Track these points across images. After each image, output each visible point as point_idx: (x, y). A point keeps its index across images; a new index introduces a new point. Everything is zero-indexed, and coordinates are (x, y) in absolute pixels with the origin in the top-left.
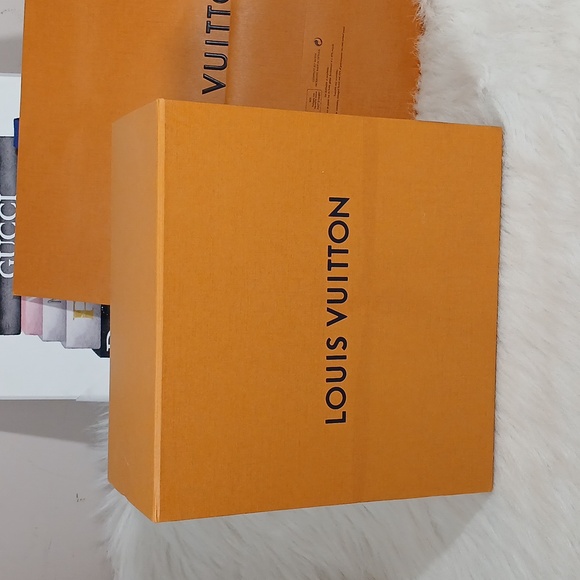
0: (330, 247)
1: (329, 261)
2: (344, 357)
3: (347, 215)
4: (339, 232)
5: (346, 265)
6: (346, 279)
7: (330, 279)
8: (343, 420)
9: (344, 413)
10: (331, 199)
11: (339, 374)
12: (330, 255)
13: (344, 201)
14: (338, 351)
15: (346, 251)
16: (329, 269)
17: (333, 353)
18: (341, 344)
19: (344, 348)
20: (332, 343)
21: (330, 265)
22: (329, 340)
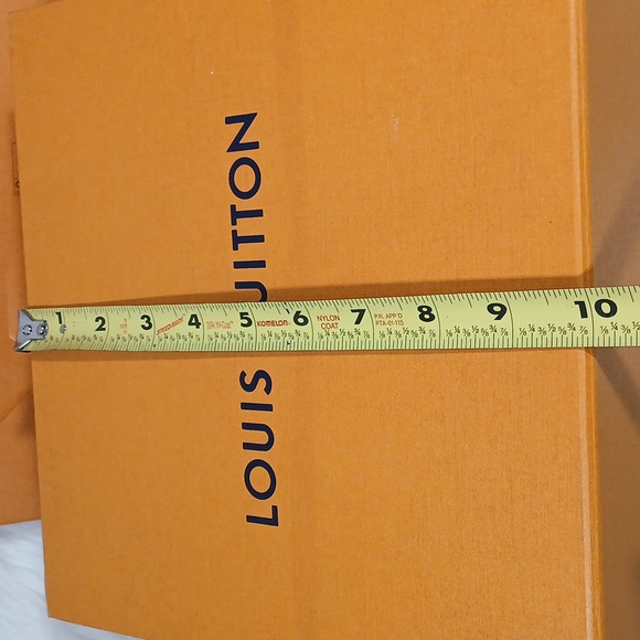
0: (233, 207)
1: (234, 232)
2: (268, 408)
3: (255, 145)
4: (245, 179)
5: (260, 239)
6: (261, 264)
7: (238, 265)
8: (274, 521)
9: (275, 509)
10: (229, 120)
11: (262, 438)
12: (234, 223)
13: (247, 119)
14: (257, 395)
15: (259, 213)
16: (235, 248)
17: (251, 397)
18: (262, 383)
19: (268, 390)
20: (248, 381)
21: (237, 240)
22: (243, 375)
